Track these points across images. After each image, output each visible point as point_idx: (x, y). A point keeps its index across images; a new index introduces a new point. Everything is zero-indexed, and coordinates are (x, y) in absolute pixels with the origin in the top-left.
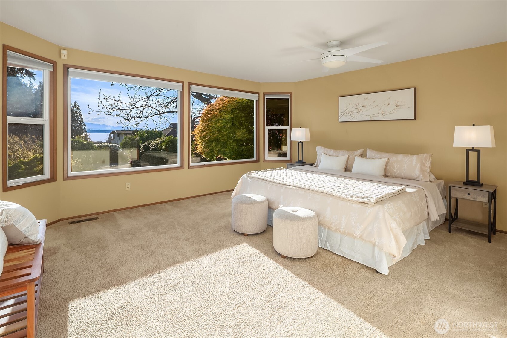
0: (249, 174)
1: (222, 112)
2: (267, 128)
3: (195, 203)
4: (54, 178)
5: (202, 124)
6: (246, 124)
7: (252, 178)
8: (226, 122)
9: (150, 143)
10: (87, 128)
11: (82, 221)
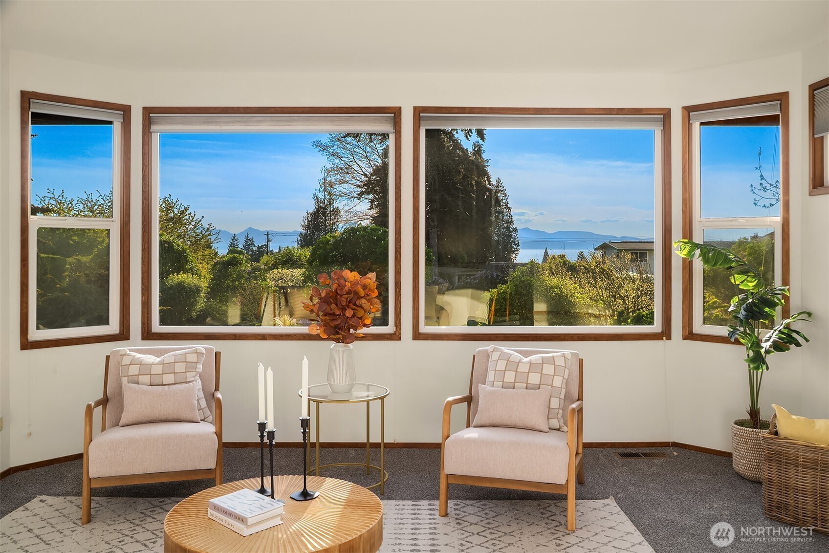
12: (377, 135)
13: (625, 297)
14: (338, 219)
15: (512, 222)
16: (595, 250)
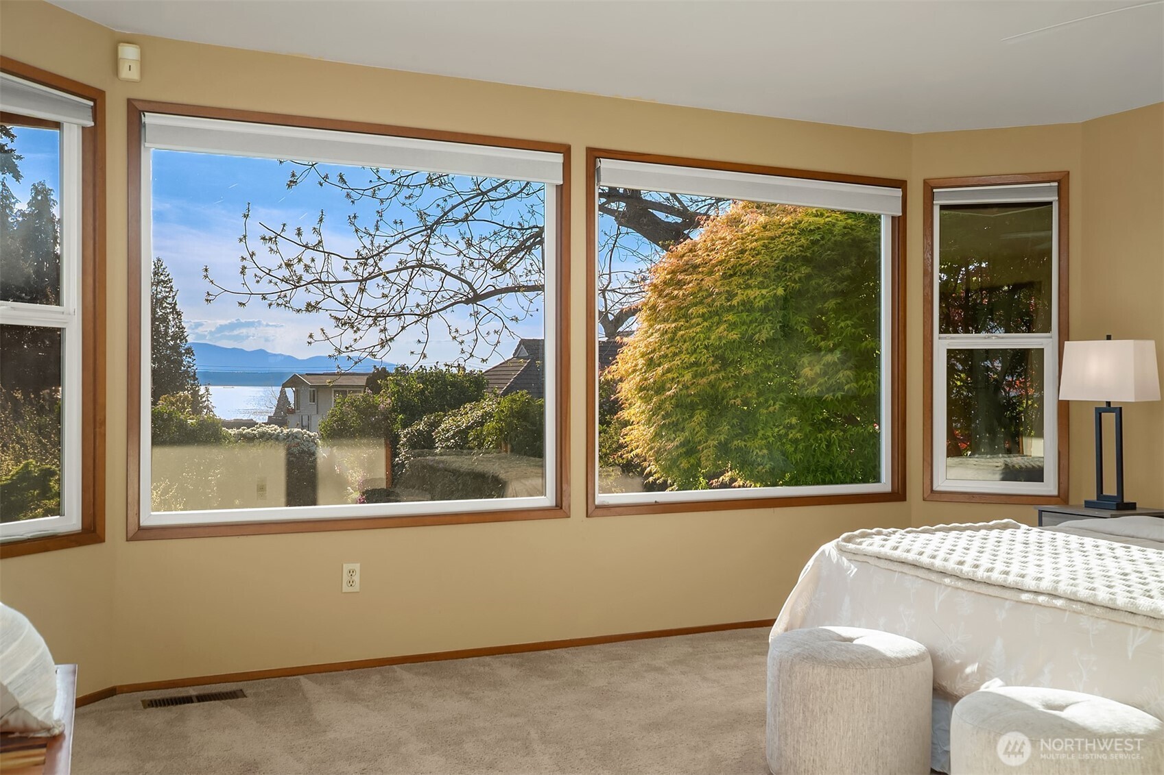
0: (848, 540)
1: (735, 274)
2: (944, 343)
3: (615, 664)
4: (94, 531)
5: (646, 332)
6: (842, 324)
7: (865, 559)
8: (751, 322)
9: (434, 425)
10: (198, 364)
11: (188, 700)
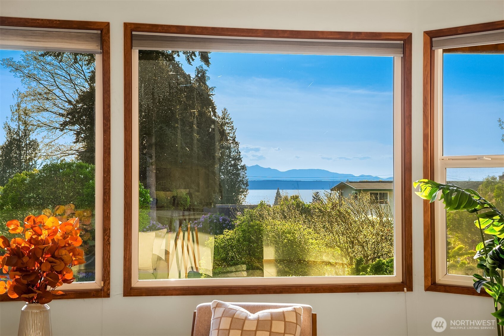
12: (83, 55)
13: (363, 242)
14: (36, 153)
15: (239, 159)
16: (332, 190)
